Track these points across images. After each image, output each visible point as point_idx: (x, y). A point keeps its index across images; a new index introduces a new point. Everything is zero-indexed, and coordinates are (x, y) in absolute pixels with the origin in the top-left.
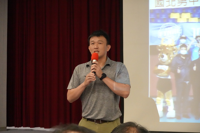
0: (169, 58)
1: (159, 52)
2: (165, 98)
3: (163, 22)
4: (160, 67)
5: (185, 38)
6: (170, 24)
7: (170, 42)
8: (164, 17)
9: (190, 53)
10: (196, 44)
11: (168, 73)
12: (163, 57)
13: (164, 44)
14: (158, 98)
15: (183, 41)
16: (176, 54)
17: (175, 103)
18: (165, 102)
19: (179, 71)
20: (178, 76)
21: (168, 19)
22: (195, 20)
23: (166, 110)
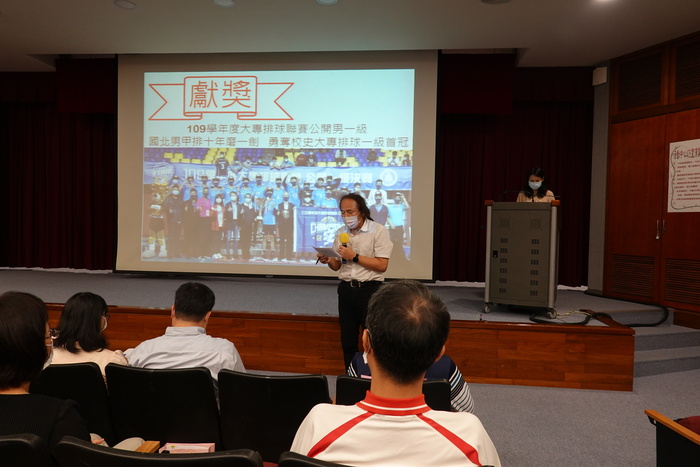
0: (162, 197)
1: (153, 191)
2: (157, 238)
3: (156, 161)
4: (153, 206)
5: (177, 178)
6: (164, 163)
7: (163, 182)
8: (158, 156)
9: (182, 193)
10: (188, 185)
11: (161, 212)
12: (156, 196)
13: (157, 183)
14: (151, 238)
18: (157, 242)
19: (171, 211)
20: (170, 216)
21: (162, 159)
22: (187, 161)
23: (158, 249)
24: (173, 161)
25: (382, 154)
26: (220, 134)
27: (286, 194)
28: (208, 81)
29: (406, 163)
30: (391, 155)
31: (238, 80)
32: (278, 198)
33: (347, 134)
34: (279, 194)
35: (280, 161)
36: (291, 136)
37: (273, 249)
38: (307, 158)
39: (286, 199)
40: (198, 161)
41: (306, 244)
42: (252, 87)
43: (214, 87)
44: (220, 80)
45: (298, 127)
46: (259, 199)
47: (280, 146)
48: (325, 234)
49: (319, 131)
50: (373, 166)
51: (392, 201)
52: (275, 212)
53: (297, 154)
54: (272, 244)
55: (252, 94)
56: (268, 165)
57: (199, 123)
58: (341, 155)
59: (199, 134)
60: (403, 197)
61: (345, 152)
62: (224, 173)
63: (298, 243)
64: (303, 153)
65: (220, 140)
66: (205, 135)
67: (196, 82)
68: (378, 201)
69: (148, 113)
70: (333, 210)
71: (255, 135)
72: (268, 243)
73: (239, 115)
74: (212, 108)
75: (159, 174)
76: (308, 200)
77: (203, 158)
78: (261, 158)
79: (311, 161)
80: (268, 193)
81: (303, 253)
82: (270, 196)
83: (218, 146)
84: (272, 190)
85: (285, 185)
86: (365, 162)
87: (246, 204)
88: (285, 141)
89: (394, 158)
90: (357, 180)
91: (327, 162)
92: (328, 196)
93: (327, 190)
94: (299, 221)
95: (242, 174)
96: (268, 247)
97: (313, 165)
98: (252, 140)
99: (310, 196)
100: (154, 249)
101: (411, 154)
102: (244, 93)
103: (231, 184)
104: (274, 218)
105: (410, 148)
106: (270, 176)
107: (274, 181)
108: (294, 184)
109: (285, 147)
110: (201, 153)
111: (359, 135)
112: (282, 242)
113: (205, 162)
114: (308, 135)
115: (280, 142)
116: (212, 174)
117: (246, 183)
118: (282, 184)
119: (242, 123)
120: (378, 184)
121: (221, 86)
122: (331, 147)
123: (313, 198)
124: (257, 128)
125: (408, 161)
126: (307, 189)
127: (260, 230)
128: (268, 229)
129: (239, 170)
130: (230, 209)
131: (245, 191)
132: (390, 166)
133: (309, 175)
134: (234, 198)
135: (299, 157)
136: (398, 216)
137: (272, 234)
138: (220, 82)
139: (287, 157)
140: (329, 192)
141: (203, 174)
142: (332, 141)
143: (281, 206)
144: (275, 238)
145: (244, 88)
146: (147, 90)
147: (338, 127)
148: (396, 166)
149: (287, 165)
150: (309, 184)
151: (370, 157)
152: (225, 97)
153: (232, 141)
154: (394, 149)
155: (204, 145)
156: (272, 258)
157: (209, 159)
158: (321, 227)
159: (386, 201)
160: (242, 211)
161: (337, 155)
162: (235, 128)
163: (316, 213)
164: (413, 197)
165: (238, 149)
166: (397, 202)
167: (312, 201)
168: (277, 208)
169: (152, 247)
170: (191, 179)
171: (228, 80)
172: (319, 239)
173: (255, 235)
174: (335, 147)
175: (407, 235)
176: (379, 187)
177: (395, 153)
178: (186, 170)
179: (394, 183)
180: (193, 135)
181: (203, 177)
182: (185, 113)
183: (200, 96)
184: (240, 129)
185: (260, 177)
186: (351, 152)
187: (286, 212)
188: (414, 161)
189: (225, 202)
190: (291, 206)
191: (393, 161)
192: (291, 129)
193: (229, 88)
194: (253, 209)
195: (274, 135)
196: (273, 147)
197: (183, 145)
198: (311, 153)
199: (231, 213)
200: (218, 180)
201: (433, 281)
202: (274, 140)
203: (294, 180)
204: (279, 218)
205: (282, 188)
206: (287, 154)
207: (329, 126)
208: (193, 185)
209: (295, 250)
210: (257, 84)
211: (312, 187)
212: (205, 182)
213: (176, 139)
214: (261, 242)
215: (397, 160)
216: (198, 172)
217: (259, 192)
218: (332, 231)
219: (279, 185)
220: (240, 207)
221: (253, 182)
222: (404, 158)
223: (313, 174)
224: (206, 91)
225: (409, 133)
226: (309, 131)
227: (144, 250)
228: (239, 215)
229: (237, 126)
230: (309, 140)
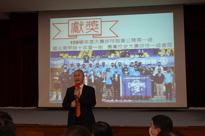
0: (59, 74)
1: (55, 71)
2: (57, 92)
3: (56, 57)
4: (55, 78)
5: (66, 65)
6: (60, 58)
7: (59, 67)
8: (57, 55)
9: (68, 71)
10: (71, 68)
11: (59, 80)
12: (56, 73)
13: (57, 67)
14: (54, 92)
15: (65, 66)
16: (62, 72)
17: (61, 94)
18: (57, 94)
19: (63, 80)
20: (63, 82)
21: (59, 56)
22: (70, 57)
23: (57, 97)
24: (64, 57)
25: (160, 51)
26: (85, 45)
27: (116, 70)
28: (79, 21)
29: (171, 54)
30: (164, 51)
31: (93, 20)
32: (113, 72)
33: (143, 42)
34: (113, 70)
35: (113, 55)
36: (117, 44)
37: (111, 95)
38: (125, 54)
39: (116, 72)
40: (75, 57)
41: (127, 92)
42: (99, 23)
43: (82, 24)
44: (85, 20)
45: (120, 40)
46: (104, 73)
47: (113, 49)
48: (135, 88)
49: (131, 41)
50: (156, 56)
51: (166, 72)
52: (111, 78)
53: (121, 52)
54: (110, 93)
55: (99, 26)
56: (107, 57)
57: (76, 40)
58: (141, 51)
59: (76, 45)
60: (171, 69)
61: (143, 50)
62: (87, 61)
63: (122, 92)
64: (123, 51)
65: (85, 47)
66: (78, 45)
67: (73, 22)
68: (159, 72)
69: (52, 36)
70: (138, 76)
71: (101, 44)
72: (109, 93)
73: (93, 36)
74: (81, 33)
75: (57, 63)
76: (126, 72)
77: (77, 55)
78: (104, 54)
79: (127, 55)
80: (108, 70)
81: (125, 97)
82: (109, 71)
83: (84, 50)
84: (110, 69)
85: (115, 66)
86: (152, 54)
87: (98, 75)
88: (115, 46)
89: (166, 52)
90: (149, 63)
91: (134, 55)
92: (136, 70)
93: (135, 67)
94: (123, 82)
95: (96, 62)
96: (109, 95)
97: (128, 57)
98: (100, 47)
99: (127, 71)
100: (55, 97)
101: (173, 50)
102: (96, 26)
103: (91, 67)
104: (111, 81)
105: (173, 47)
106: (108, 62)
107: (111, 64)
108: (120, 65)
109: (115, 49)
110: (76, 53)
111: (149, 43)
112: (115, 92)
113: (78, 57)
114: (125, 43)
115: (112, 47)
116: (82, 62)
117: (98, 66)
118: (114, 65)
119: (95, 39)
120: (159, 64)
121: (85, 23)
122: (136, 48)
123: (129, 72)
124: (102, 41)
125: (172, 53)
126: (126, 68)
127: (105, 87)
128: (108, 86)
129: (94, 60)
130: (90, 78)
131: (97, 70)
132: (164, 56)
133: (126, 61)
134: (92, 73)
135: (121, 53)
136: (169, 78)
137: (110, 88)
138: (85, 22)
139: (116, 53)
140: (136, 68)
141: (78, 63)
142: (137, 45)
143: (114, 76)
144: (112, 91)
145: (96, 24)
146: (52, 26)
147: (139, 39)
148: (167, 56)
149: (116, 57)
150: (127, 65)
151: (154, 52)
152: (87, 28)
153: (90, 47)
154: (165, 48)
155: (78, 50)
156: (110, 99)
157: (80, 56)
158: (133, 84)
159: (163, 72)
160: (96, 79)
161: (139, 52)
162: (92, 41)
163: (131, 78)
164: (176, 69)
165: (94, 51)
166: (168, 72)
167: (128, 73)
168: (112, 77)
169: (55, 96)
170: (72, 65)
171: (88, 21)
172: (132, 90)
173: (102, 89)
174: (138, 48)
175: (174, 87)
176: (159, 66)
177: (166, 50)
178: (70, 61)
179: (166, 63)
180: (73, 45)
181: (77, 64)
182: (69, 36)
183: (75, 28)
184: (94, 42)
185: (104, 63)
186: (145, 50)
187: (116, 78)
188: (175, 53)
189: (88, 75)
190: (119, 75)
191: (165, 54)
192: (118, 41)
193: (89, 24)
194: (101, 78)
195: (110, 44)
196: (110, 49)
197: (68, 50)
198: (127, 51)
199: (91, 80)
200: (84, 65)
201: (188, 108)
202: (110, 46)
203: (120, 64)
204: (113, 81)
205: (114, 67)
206: (116, 52)
207: (135, 39)
208: (73, 68)
209: (121, 96)
210: (101, 22)
211: (128, 67)
212: (78, 66)
213: (65, 48)
214: (105, 93)
215: (167, 53)
216: (75, 62)
217: (104, 70)
218: (138, 86)
219: (113, 66)
220: (95, 77)
221: (101, 65)
222: (170, 52)
223: (128, 61)
224: (78, 25)
225: (172, 41)
226: (126, 42)
227: (51, 98)
228: (95, 80)
229: (93, 41)
230: (126, 46)
